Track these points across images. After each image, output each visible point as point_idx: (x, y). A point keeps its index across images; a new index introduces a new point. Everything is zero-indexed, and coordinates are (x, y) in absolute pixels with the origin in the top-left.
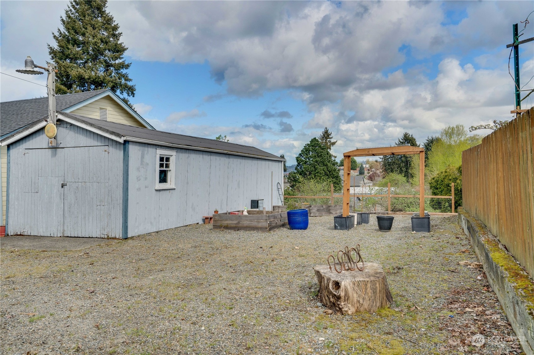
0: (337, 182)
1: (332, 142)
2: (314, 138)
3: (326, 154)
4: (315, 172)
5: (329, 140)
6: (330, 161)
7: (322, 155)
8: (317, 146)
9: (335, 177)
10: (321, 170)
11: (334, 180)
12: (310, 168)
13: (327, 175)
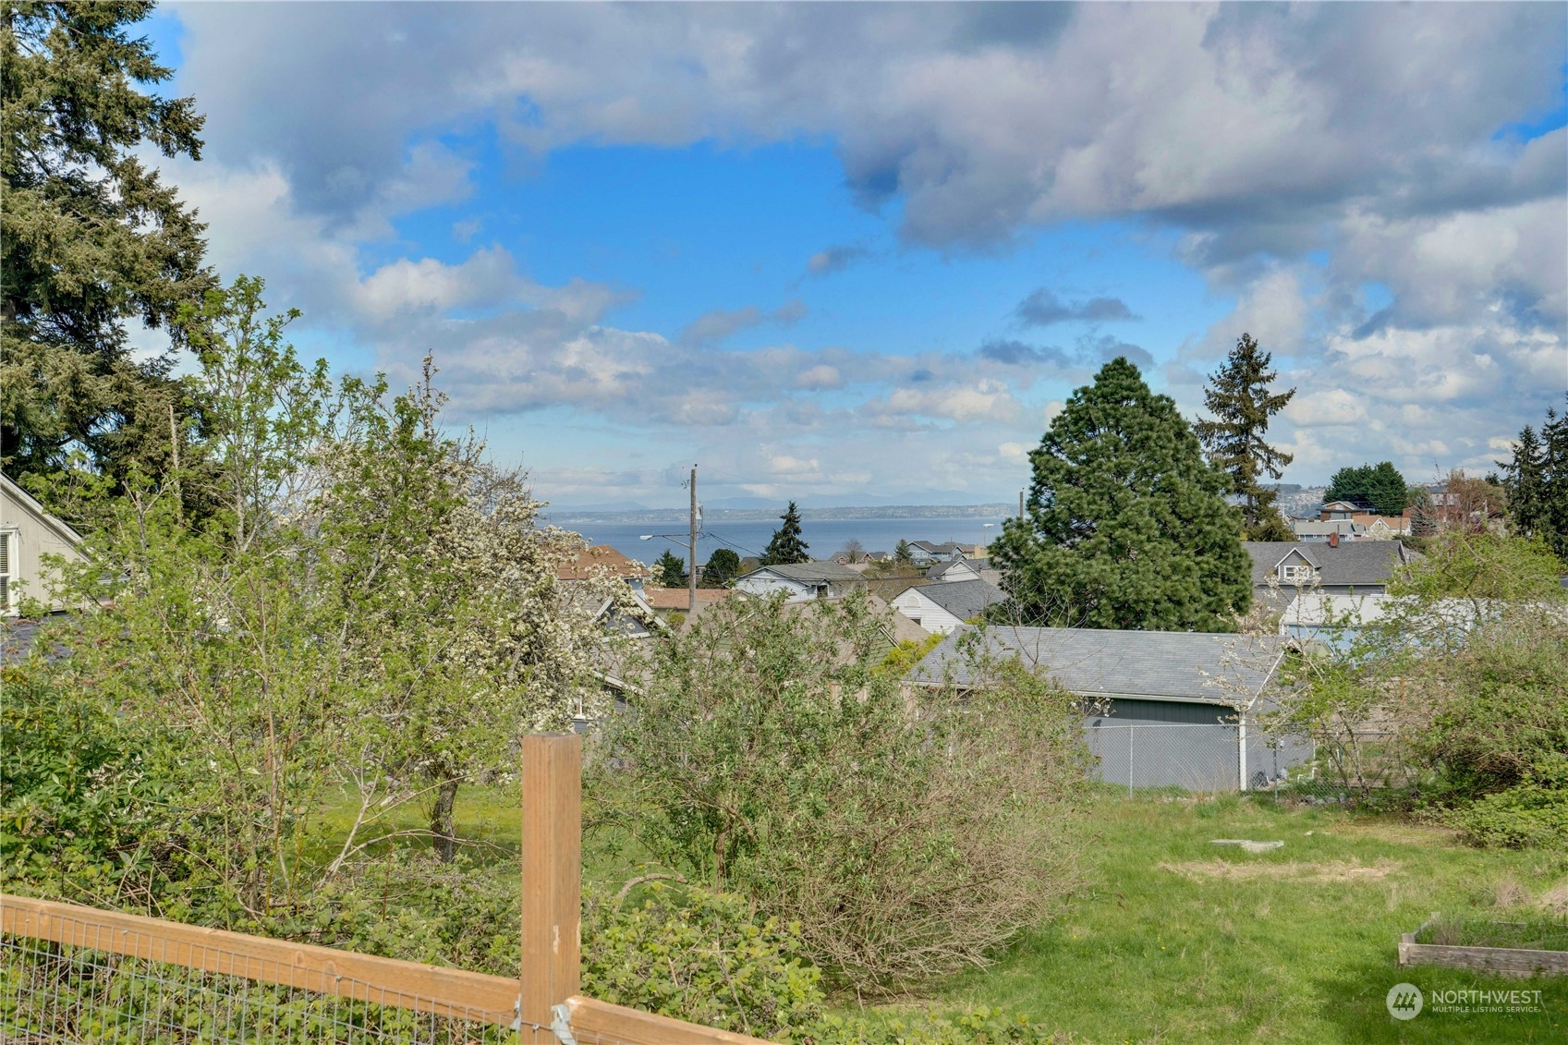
0: (1222, 571)
1: (1272, 394)
2: (1116, 362)
3: (1171, 434)
4: (1113, 523)
5: (1257, 386)
6: (1188, 468)
7: (1148, 438)
8: (1128, 398)
9: (1214, 545)
10: (1141, 513)
11: (1208, 563)
12: (1089, 503)
13: (1175, 537)
